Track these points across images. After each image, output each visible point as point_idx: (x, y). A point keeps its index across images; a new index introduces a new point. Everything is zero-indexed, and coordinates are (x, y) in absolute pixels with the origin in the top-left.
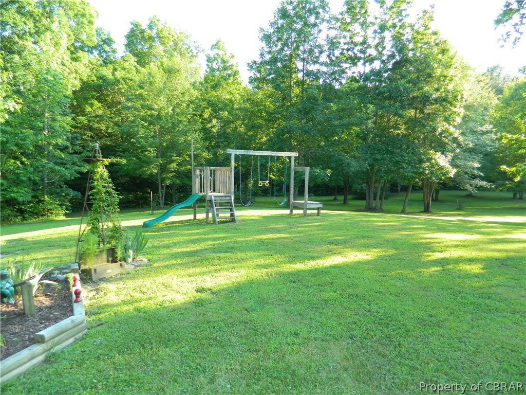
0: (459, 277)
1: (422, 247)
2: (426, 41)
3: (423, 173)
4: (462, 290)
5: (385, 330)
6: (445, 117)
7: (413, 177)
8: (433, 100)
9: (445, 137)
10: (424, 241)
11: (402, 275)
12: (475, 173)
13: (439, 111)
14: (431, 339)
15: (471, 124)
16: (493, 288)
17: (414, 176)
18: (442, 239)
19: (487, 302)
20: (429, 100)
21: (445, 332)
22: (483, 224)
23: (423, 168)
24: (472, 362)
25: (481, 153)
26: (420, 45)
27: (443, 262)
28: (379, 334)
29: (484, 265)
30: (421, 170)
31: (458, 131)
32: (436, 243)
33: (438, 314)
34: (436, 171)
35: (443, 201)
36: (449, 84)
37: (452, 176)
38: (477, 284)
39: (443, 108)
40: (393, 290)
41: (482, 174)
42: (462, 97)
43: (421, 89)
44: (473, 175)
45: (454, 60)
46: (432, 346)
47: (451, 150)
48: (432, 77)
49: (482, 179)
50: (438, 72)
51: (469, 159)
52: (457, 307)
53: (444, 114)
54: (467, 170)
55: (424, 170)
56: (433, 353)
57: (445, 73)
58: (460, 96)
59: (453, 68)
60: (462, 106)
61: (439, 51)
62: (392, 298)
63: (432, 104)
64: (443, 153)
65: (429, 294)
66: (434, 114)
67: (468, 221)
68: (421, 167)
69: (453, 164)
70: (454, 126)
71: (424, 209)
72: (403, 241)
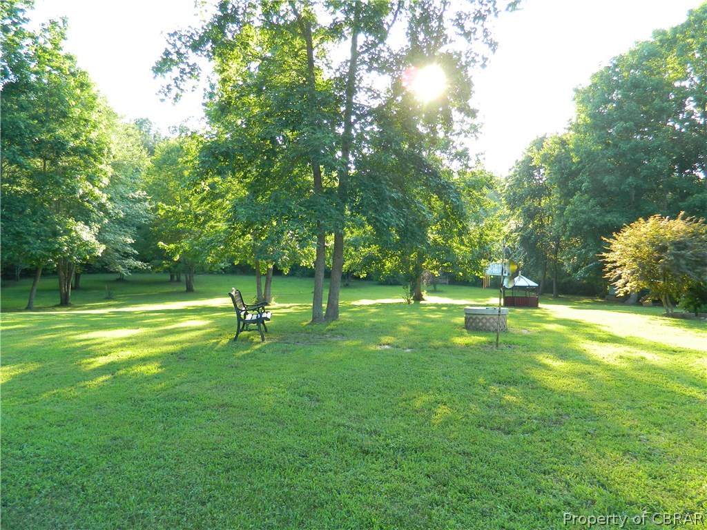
0: (136, 382)
1: (78, 354)
2: (58, 64)
3: (59, 250)
4: (143, 397)
5: (57, 475)
6: (88, 176)
7: (44, 255)
8: (70, 148)
9: (88, 201)
10: (78, 344)
11: (59, 396)
12: (128, 250)
13: (80, 165)
14: (123, 467)
15: (121, 189)
16: (177, 387)
17: (47, 254)
18: (101, 338)
19: (175, 404)
20: (65, 149)
21: (139, 452)
22: (144, 315)
23: (59, 244)
24: (177, 476)
25: (133, 225)
26: (48, 69)
27: (110, 368)
28: (48, 484)
29: (161, 363)
30: (57, 246)
31: (105, 195)
32: (96, 344)
33: (124, 433)
34: (78, 246)
35: (85, 289)
36: (92, 132)
37: (100, 255)
38: (160, 386)
39: (85, 162)
40: (51, 419)
41: (136, 252)
42: (109, 152)
43: (53, 132)
44: (125, 253)
45: (98, 101)
46: (127, 475)
47: (97, 219)
48: (68, 117)
49: (137, 258)
50: (76, 112)
51: (119, 232)
52: (144, 418)
53: (86, 170)
54: (118, 247)
55: (60, 246)
56: (131, 482)
57: (86, 115)
58: (106, 149)
59: (97, 111)
60: (109, 162)
61: (76, 84)
62: (54, 429)
63: (68, 154)
64: (86, 223)
65: (104, 412)
66: (72, 169)
67: (124, 312)
68: (55, 242)
69: (100, 238)
70: (100, 189)
71: (61, 300)
72: (46, 348)
